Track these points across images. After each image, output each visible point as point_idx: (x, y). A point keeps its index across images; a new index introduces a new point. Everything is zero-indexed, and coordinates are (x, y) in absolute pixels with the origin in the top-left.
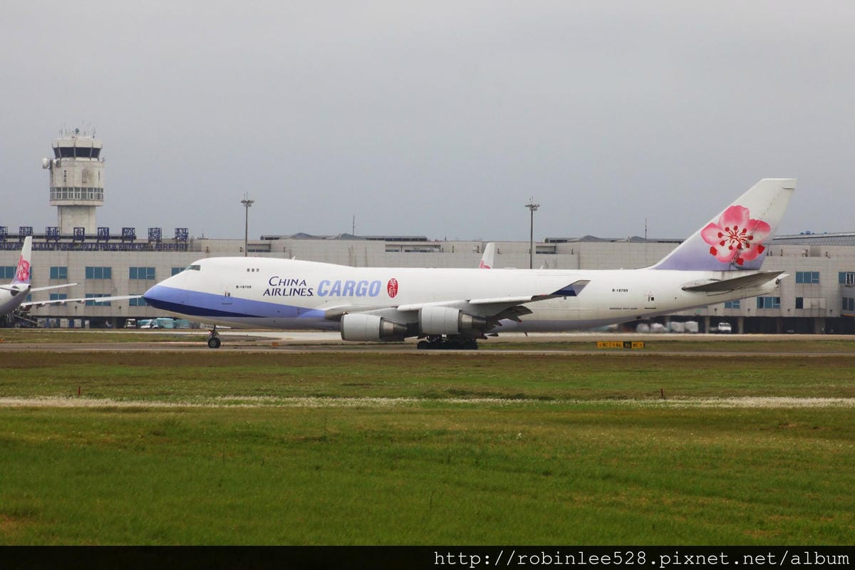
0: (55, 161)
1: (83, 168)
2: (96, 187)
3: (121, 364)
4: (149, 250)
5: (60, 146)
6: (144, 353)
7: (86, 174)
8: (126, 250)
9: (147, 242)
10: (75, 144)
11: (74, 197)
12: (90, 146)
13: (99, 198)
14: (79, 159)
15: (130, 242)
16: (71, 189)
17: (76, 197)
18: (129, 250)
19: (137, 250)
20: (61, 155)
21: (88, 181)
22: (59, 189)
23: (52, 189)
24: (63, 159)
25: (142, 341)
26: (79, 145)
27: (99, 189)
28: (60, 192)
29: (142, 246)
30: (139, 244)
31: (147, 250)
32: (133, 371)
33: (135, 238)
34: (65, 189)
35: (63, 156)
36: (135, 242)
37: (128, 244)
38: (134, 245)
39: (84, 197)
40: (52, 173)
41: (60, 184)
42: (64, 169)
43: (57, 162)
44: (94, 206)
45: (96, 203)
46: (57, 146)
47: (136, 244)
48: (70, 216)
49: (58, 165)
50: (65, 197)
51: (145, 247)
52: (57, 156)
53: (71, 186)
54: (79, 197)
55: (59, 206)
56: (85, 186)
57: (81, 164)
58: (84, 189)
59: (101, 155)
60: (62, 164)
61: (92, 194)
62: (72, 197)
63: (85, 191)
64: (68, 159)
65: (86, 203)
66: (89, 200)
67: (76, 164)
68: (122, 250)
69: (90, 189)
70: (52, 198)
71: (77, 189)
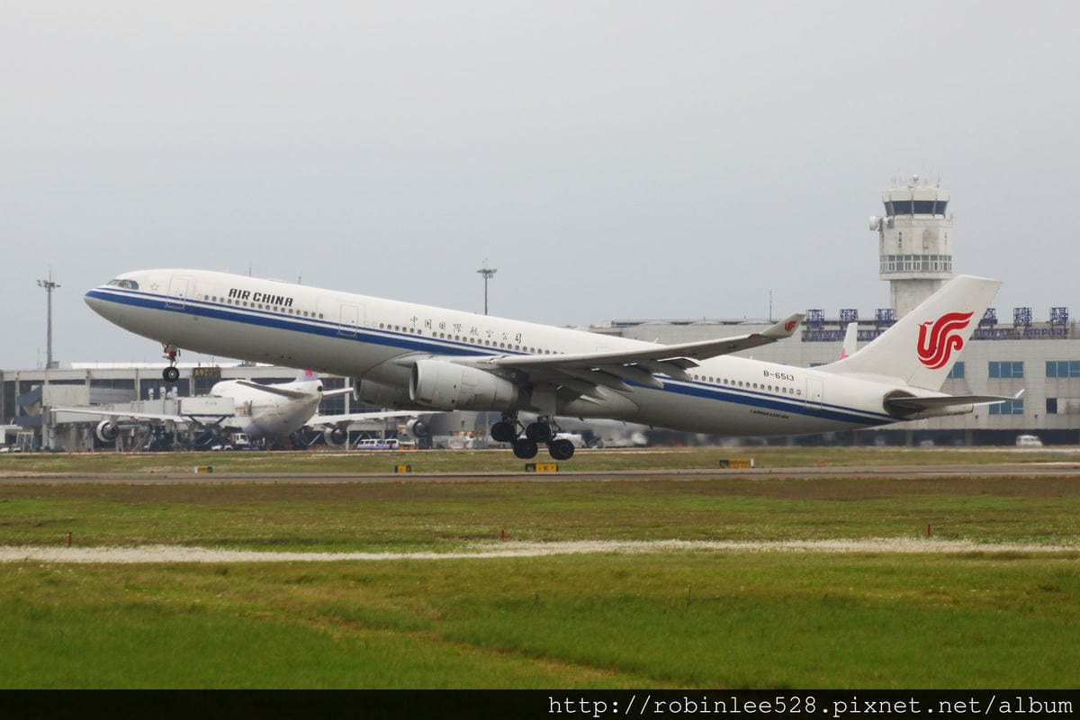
0: (886, 220)
1: (924, 229)
2: (942, 253)
3: (984, 493)
4: (1015, 339)
5: (894, 199)
6: (1013, 478)
7: (929, 237)
8: (983, 339)
9: (1013, 327)
10: (912, 196)
11: (912, 267)
12: (933, 199)
13: (945, 269)
14: (917, 216)
15: (988, 327)
16: (908, 257)
17: (915, 268)
18: (988, 339)
19: (999, 338)
20: (893, 211)
21: (930, 245)
22: (892, 258)
23: (883, 258)
24: (897, 217)
25: (1009, 461)
26: (917, 198)
27: (945, 256)
28: (895, 262)
29: (1005, 333)
30: (1002, 330)
31: (1011, 338)
32: (999, 503)
33: (995, 322)
34: (900, 257)
35: (897, 213)
36: (995, 327)
37: (986, 330)
38: (993, 331)
39: (925, 267)
40: (883, 236)
41: (894, 251)
42: (898, 230)
43: (889, 222)
44: (939, 280)
45: (941, 276)
46: (887, 200)
47: (997, 330)
48: (907, 294)
49: (890, 225)
50: (900, 268)
51: (1010, 334)
52: (889, 214)
53: (907, 252)
54: (918, 268)
55: (892, 281)
56: (926, 253)
57: (922, 222)
58: (925, 257)
59: (948, 210)
60: (896, 223)
61: (936, 264)
62: (910, 268)
63: (928, 261)
64: (904, 217)
65: (928, 276)
66: (932, 272)
67: (914, 223)
68: (978, 339)
69: (934, 257)
70: (883, 272)
71: (916, 257)
